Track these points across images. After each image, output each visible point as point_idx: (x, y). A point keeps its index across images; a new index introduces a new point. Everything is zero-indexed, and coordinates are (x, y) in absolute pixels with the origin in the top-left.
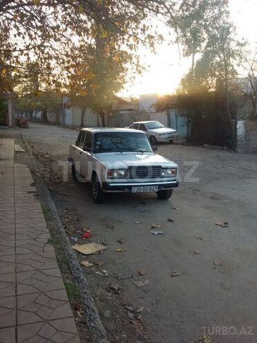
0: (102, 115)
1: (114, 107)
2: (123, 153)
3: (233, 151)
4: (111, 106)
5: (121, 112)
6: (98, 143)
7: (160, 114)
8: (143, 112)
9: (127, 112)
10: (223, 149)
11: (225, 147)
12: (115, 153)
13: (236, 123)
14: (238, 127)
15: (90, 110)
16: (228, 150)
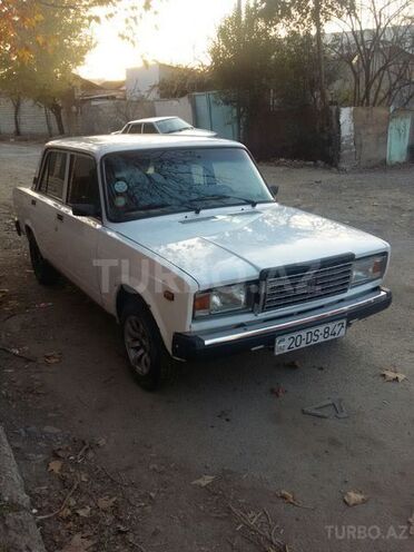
0: (56, 109)
1: (78, 94)
2: (204, 213)
3: (335, 170)
4: (71, 93)
5: (94, 103)
6: (121, 187)
7: (175, 103)
8: (141, 100)
9: (107, 102)
10: (316, 166)
11: (319, 162)
12: (180, 216)
13: (338, 114)
14: (341, 121)
15: (31, 102)
16: (324, 168)
